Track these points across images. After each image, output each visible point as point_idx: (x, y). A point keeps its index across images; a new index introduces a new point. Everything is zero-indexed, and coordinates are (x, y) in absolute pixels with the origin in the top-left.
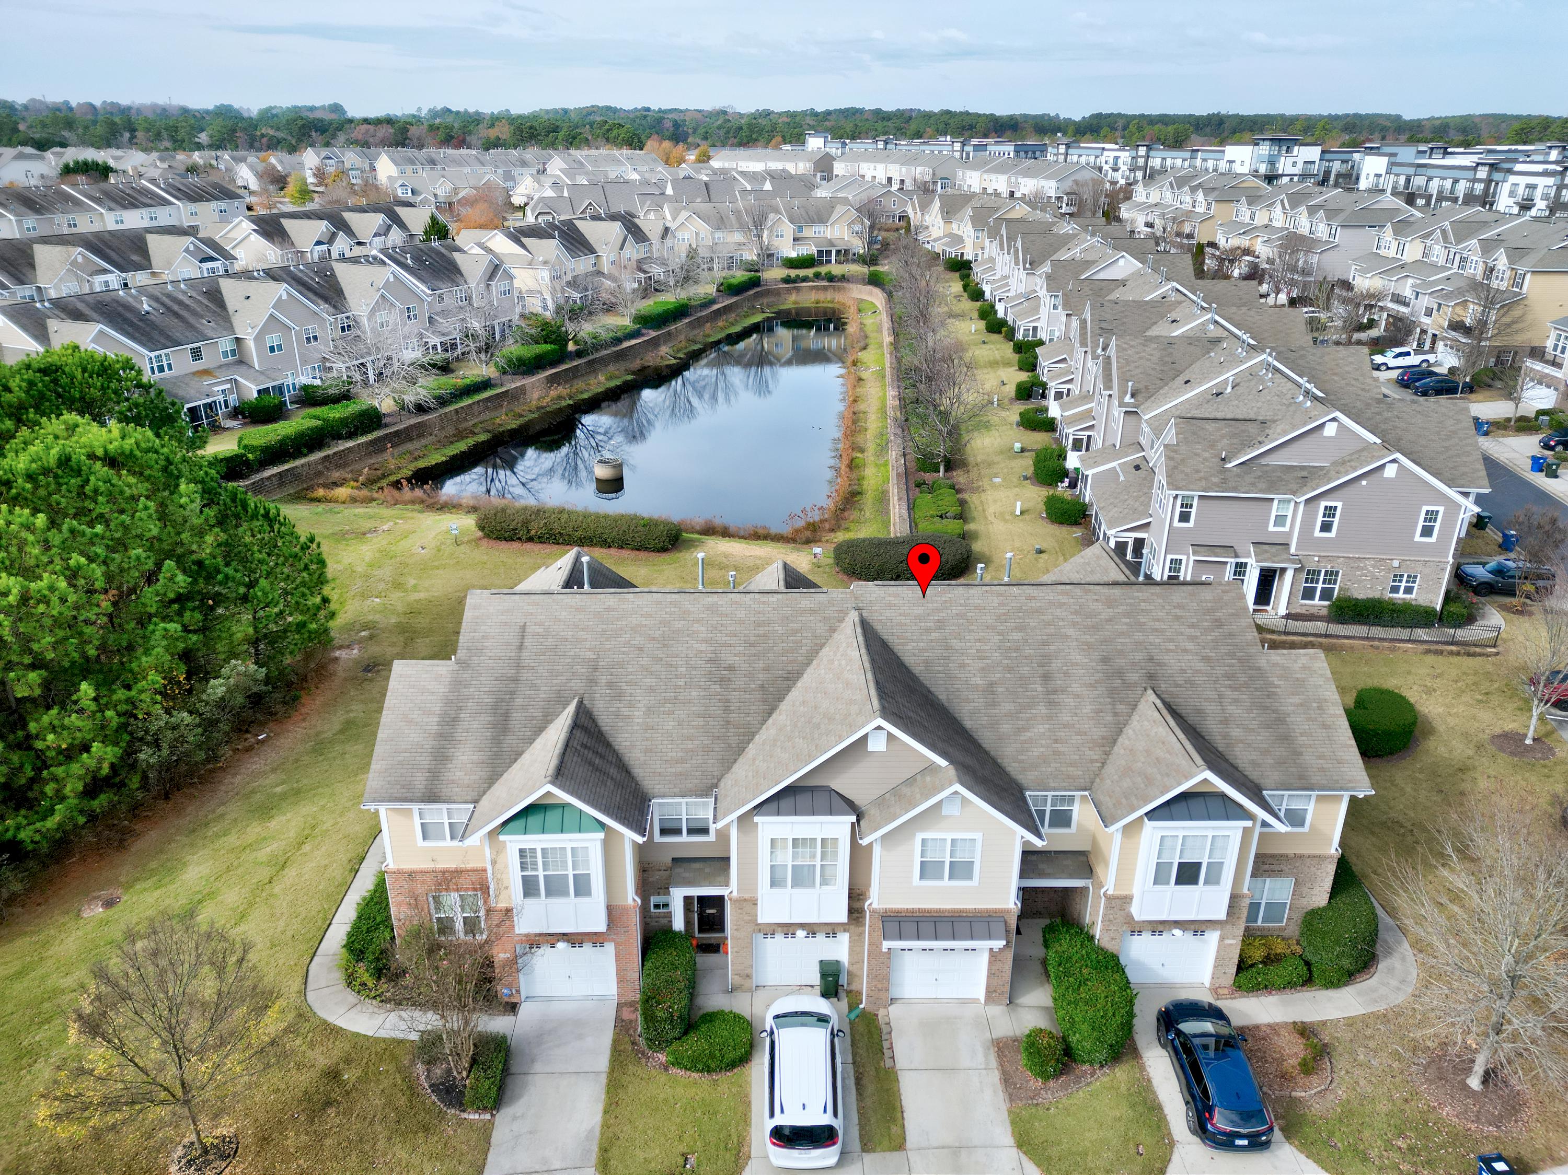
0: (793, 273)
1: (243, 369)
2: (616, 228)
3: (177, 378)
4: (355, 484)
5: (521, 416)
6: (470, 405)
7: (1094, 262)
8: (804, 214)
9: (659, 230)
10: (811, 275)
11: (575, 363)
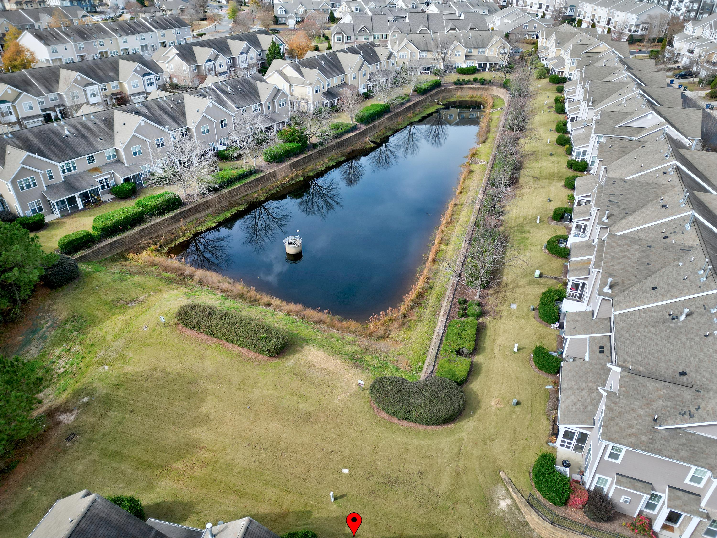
0: (462, 77)
1: (118, 166)
2: (357, 58)
3: (79, 174)
4: (153, 247)
5: (270, 190)
6: (239, 187)
7: (631, 114)
8: (474, 41)
9: (386, 55)
10: (472, 80)
11: (310, 153)
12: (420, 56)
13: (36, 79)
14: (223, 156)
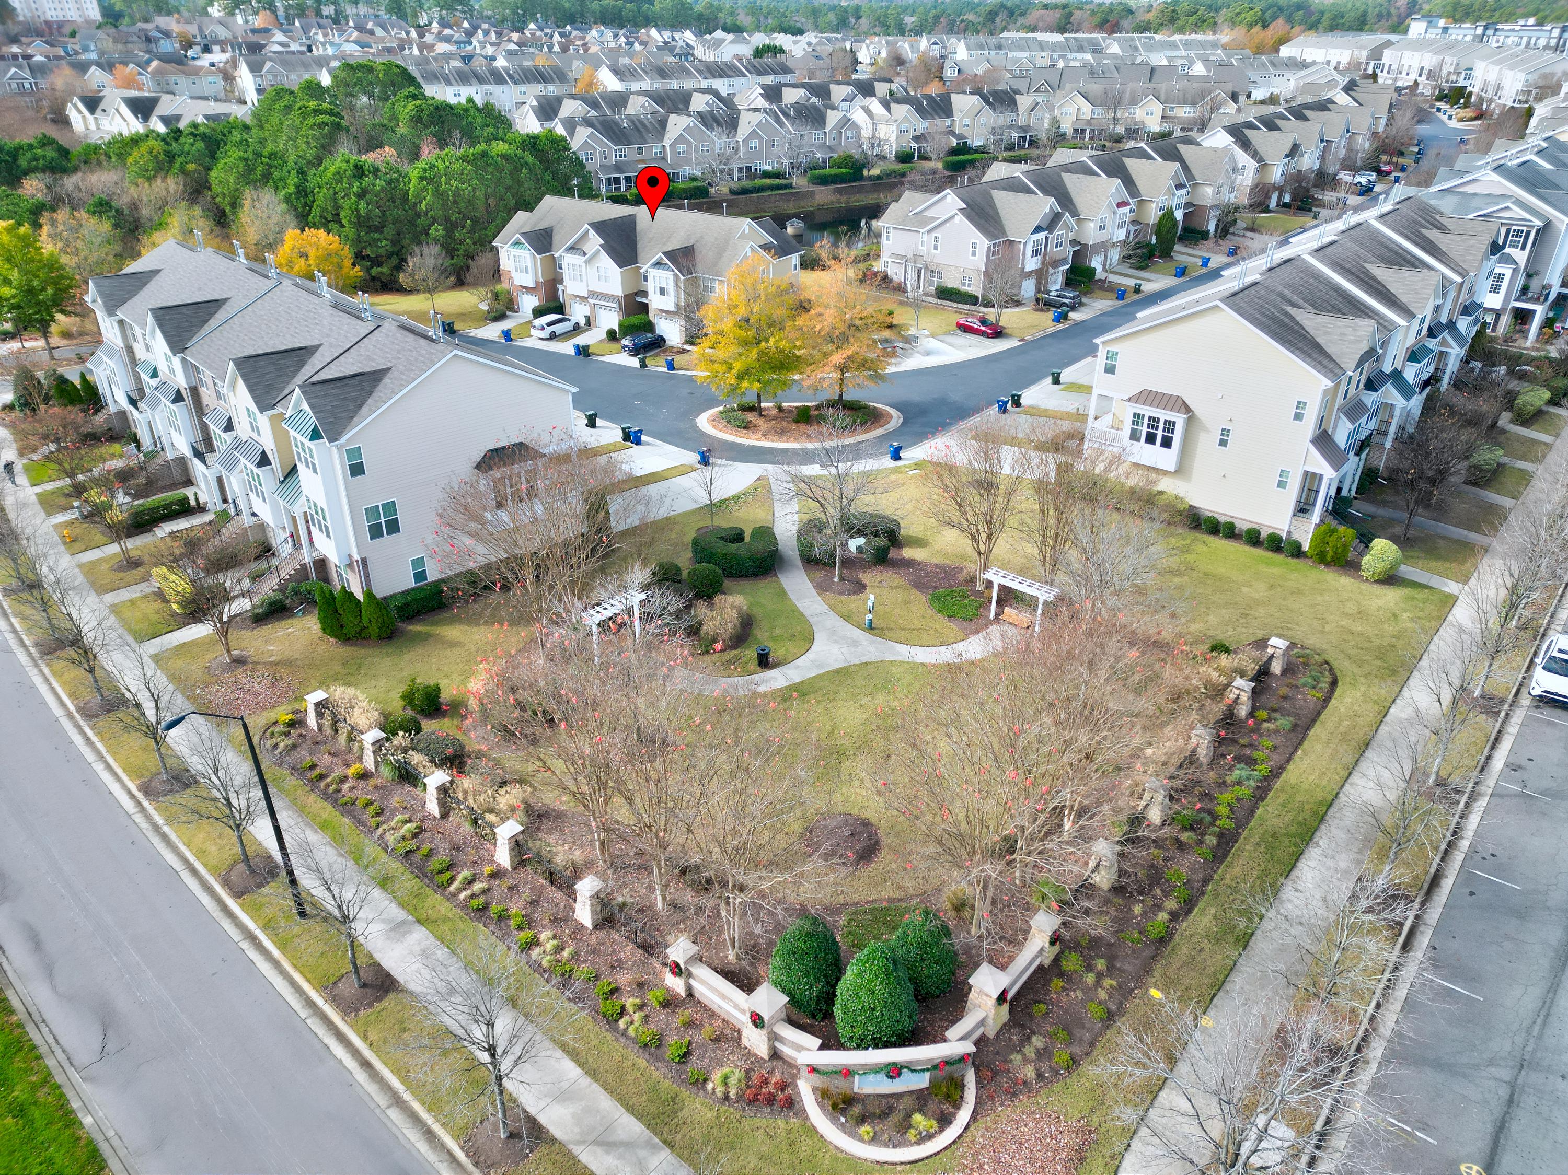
2: (973, 100)
3: (627, 162)
9: (1029, 104)
11: (862, 183)
12: (1093, 113)
13: (606, 102)
14: (766, 175)
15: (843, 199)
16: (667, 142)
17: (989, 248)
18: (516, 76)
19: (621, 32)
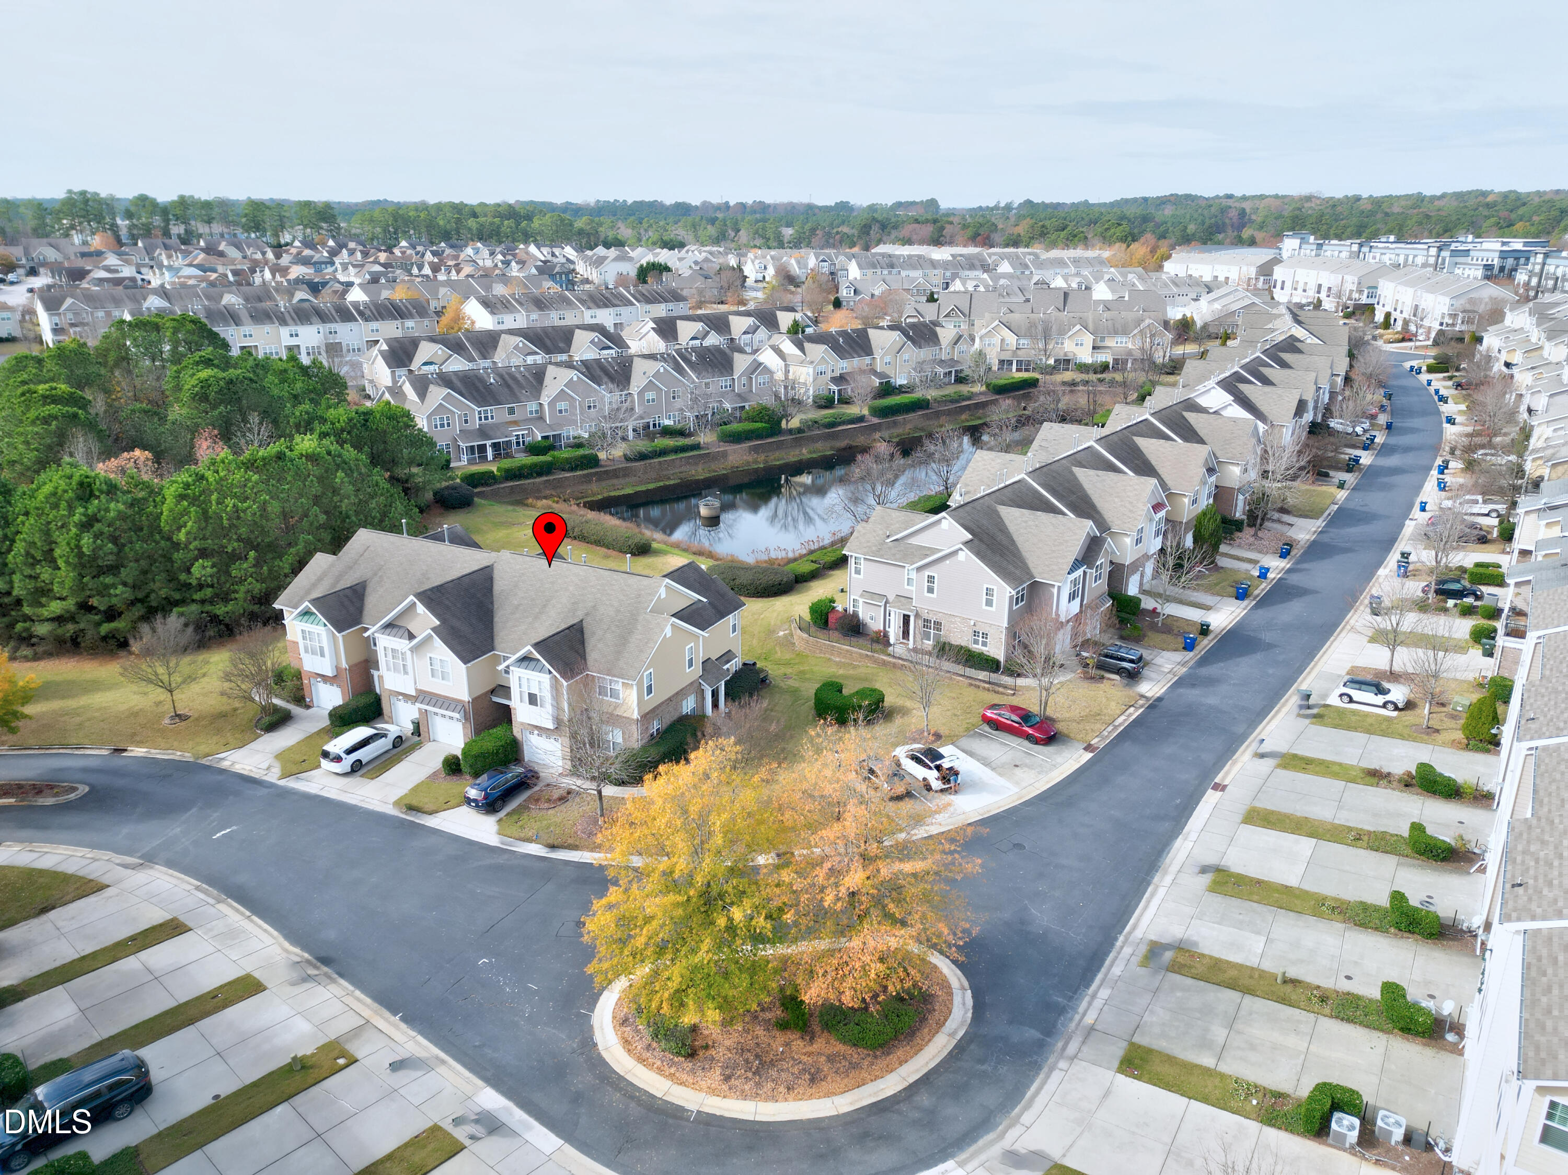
0: (1080, 377)
1: (539, 422)
2: (894, 336)
3: (495, 425)
5: (714, 471)
8: (1110, 326)
9: (951, 338)
10: (1095, 380)
11: (781, 439)
12: (1018, 344)
13: (472, 344)
14: (667, 432)
15: (762, 457)
16: (545, 400)
17: (1011, 597)
18: (368, 312)
19: (498, 250)
